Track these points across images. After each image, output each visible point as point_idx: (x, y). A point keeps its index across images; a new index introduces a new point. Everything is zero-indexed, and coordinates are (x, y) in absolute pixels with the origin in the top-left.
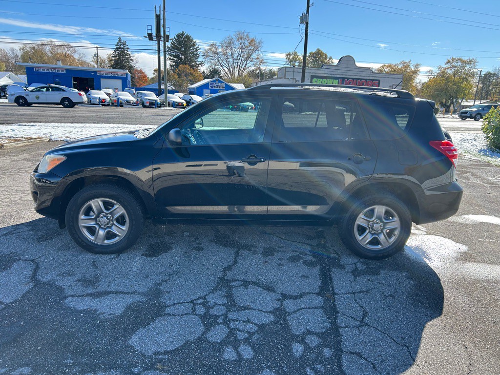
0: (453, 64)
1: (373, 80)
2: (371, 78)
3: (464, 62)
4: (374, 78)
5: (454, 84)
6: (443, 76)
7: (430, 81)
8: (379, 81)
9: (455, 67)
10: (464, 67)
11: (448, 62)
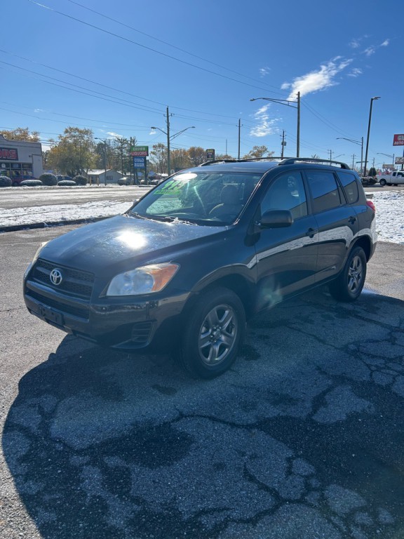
0: (72, 133)
1: (9, 149)
2: (7, 147)
3: (81, 132)
4: (9, 147)
5: (77, 154)
6: (65, 146)
7: (52, 149)
8: (16, 150)
9: (74, 137)
10: (82, 137)
11: (66, 132)
